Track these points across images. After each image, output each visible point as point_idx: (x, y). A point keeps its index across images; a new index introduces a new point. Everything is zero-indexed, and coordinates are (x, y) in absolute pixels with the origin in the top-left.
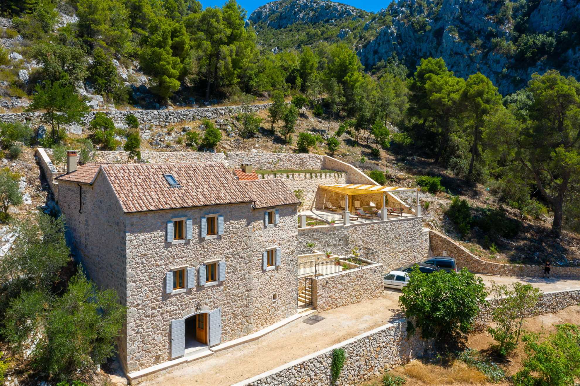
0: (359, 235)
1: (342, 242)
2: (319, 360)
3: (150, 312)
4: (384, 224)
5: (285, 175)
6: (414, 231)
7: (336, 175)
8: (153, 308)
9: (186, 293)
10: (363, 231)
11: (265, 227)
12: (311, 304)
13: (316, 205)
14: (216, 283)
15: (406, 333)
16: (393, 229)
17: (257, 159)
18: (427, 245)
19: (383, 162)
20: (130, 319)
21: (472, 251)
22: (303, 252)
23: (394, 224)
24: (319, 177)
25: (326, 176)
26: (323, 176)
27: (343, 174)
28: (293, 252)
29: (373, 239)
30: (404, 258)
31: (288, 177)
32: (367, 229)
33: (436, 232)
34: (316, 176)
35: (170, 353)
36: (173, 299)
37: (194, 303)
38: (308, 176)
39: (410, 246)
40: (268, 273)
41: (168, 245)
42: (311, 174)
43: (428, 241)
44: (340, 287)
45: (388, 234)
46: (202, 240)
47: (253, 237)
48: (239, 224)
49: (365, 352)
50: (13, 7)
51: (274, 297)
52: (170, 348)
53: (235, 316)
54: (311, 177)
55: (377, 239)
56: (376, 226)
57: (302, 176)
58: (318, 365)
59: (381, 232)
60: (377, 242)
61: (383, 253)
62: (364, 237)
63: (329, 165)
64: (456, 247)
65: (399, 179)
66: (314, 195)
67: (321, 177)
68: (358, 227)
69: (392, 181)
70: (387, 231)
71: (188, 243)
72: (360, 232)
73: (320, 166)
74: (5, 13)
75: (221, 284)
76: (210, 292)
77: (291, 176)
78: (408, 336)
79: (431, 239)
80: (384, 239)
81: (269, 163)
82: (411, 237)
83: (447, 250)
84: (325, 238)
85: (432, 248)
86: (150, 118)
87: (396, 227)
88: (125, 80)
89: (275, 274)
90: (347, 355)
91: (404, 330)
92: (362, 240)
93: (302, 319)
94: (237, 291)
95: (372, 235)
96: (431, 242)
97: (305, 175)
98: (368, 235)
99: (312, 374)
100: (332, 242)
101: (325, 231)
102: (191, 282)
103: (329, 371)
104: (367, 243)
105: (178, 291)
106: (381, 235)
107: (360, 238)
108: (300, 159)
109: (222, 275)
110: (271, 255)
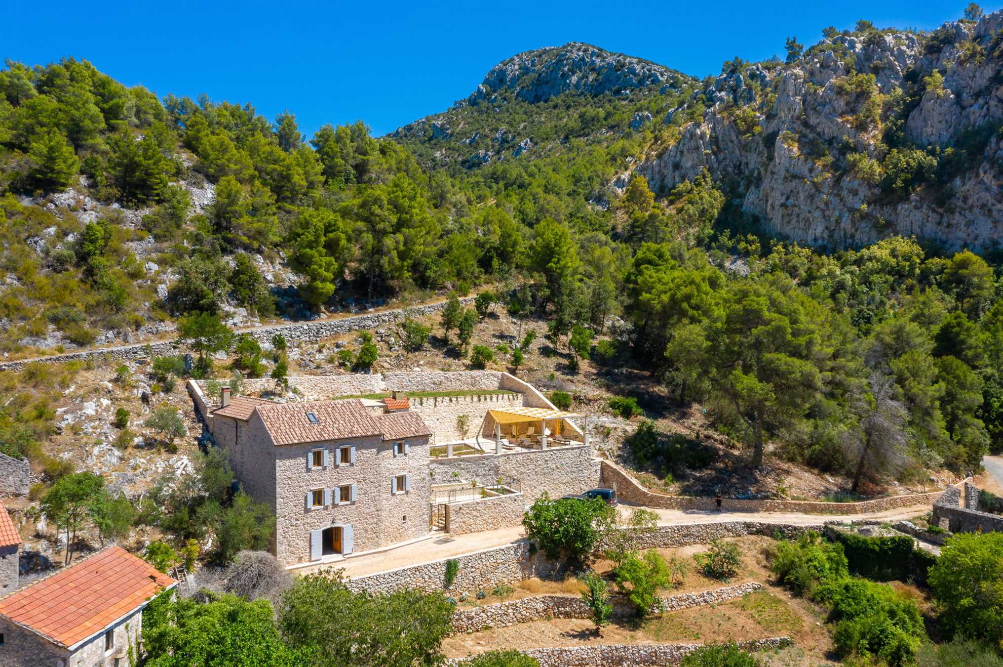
1: (492, 472)
2: (434, 566)
3: (294, 522)
4: (543, 454)
5: (447, 399)
6: (581, 461)
7: (511, 397)
8: (297, 520)
9: (324, 509)
10: (517, 461)
11: (395, 456)
12: (445, 529)
13: (484, 432)
14: (349, 502)
15: (528, 554)
16: (554, 459)
17: (419, 379)
18: (597, 476)
19: (580, 377)
20: (278, 526)
21: (643, 483)
22: (450, 481)
23: (555, 454)
24: (488, 400)
25: (498, 398)
26: (494, 399)
27: (520, 395)
28: (424, 479)
29: (529, 470)
31: (451, 400)
32: (522, 458)
33: (611, 463)
34: (485, 399)
35: (310, 556)
36: (313, 514)
37: (330, 518)
38: (475, 398)
39: (576, 477)
40: (398, 497)
41: (308, 470)
42: (479, 397)
43: (599, 472)
44: (475, 513)
45: (547, 464)
46: (336, 466)
47: (383, 465)
48: (369, 453)
49: (481, 566)
50: (139, 196)
51: (404, 518)
52: (310, 552)
53: (366, 531)
54: (480, 400)
55: (534, 469)
56: (532, 456)
57: (468, 399)
58: (432, 571)
59: (539, 462)
62: (518, 467)
63: (507, 384)
64: (625, 479)
65: (590, 400)
66: (482, 420)
68: (511, 457)
69: (580, 403)
71: (324, 469)
72: (514, 462)
73: (497, 384)
74: (130, 204)
75: (353, 503)
76: (343, 510)
77: (454, 399)
78: (530, 557)
79: (602, 469)
80: (543, 469)
81: (434, 383)
82: (577, 468)
83: (617, 482)
84: (473, 468)
85: (603, 479)
86: (298, 333)
87: (557, 457)
88: (271, 282)
89: (405, 497)
90: (461, 566)
91: (526, 550)
92: (516, 470)
93: (432, 540)
94: (368, 510)
95: (528, 465)
96: (602, 473)
97: (472, 399)
98: (523, 465)
99: (426, 577)
100: (481, 471)
101: (472, 460)
102: (328, 501)
103: (443, 577)
104: (522, 473)
105: (317, 507)
106: (540, 465)
107: (514, 468)
108: (472, 378)
109: (354, 496)
110: (401, 481)
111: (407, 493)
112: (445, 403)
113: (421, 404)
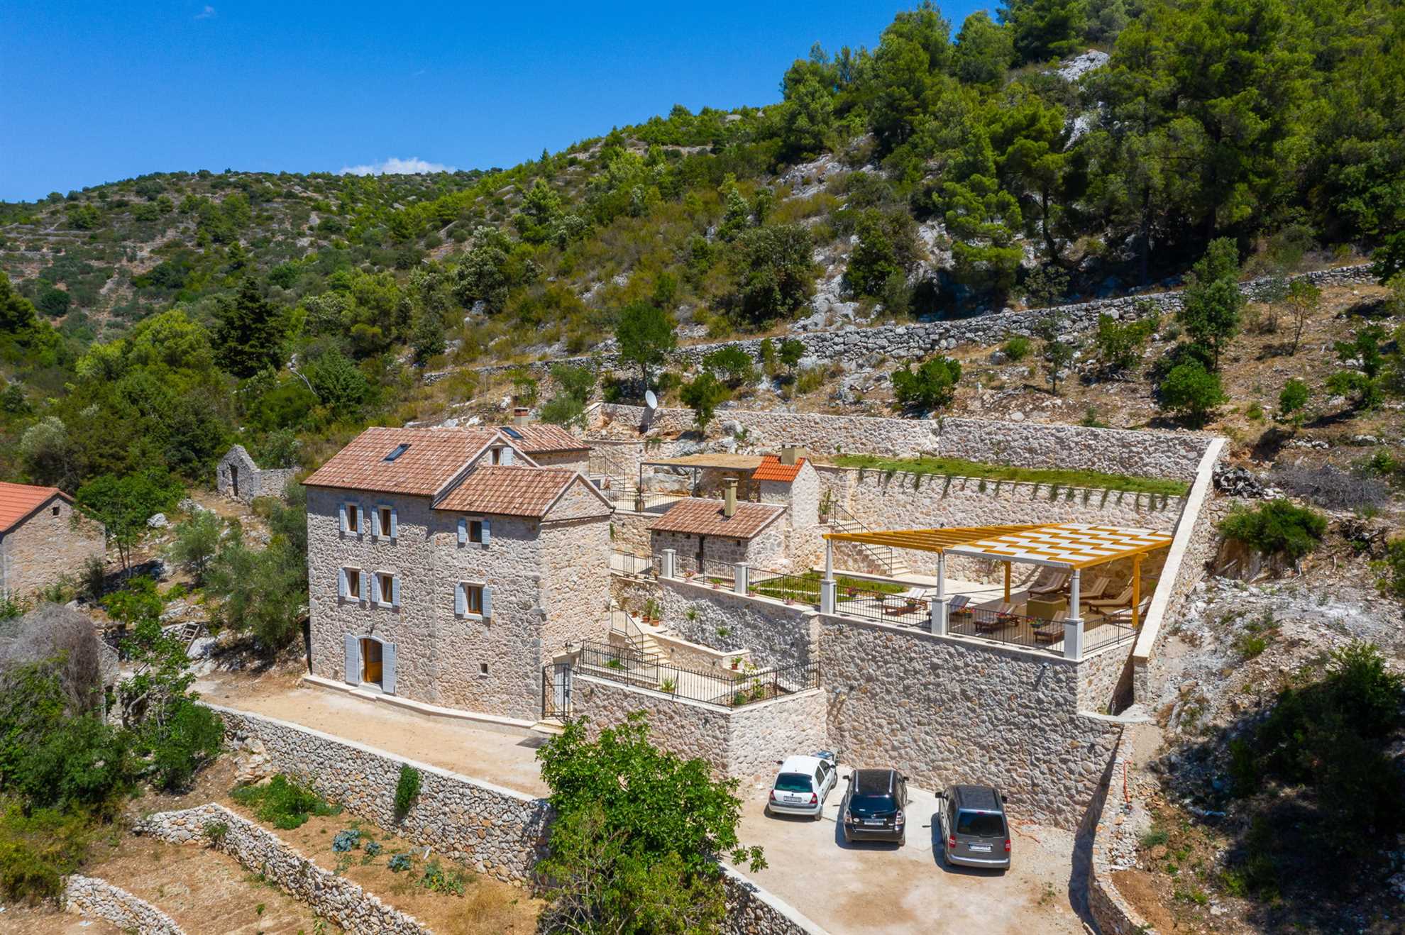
0: (849, 650)
1: (796, 651)
4: (929, 645)
5: (975, 482)
6: (1039, 701)
7: (1145, 501)
9: (361, 605)
10: (861, 644)
11: (460, 545)
14: (390, 605)
16: (956, 668)
17: (1000, 437)
20: (312, 611)
23: (961, 655)
24: (1077, 500)
25: (1105, 496)
26: (1095, 499)
29: (889, 675)
30: (993, 769)
31: (982, 488)
32: (871, 639)
34: (1070, 496)
35: (345, 673)
36: (349, 607)
37: (368, 622)
39: (1020, 743)
40: (469, 623)
41: (343, 535)
45: (938, 676)
46: (375, 539)
48: (417, 530)
49: (459, 809)
51: (485, 668)
52: (345, 668)
53: (415, 666)
54: (1054, 496)
55: (901, 679)
59: (915, 664)
60: (901, 688)
61: (919, 723)
62: (863, 660)
67: (1086, 499)
70: (935, 667)
71: (361, 538)
75: (396, 609)
76: (384, 615)
77: (991, 487)
80: (925, 686)
82: (1026, 716)
87: (967, 665)
89: (483, 628)
90: (424, 788)
92: (857, 665)
94: (417, 630)
95: (886, 662)
98: (874, 657)
101: (766, 612)
102: (364, 592)
105: (352, 598)
106: (916, 672)
107: (852, 657)
108: (1124, 446)
109: (396, 597)
110: (475, 595)
111: (487, 622)
112: (968, 492)
113: (916, 486)
